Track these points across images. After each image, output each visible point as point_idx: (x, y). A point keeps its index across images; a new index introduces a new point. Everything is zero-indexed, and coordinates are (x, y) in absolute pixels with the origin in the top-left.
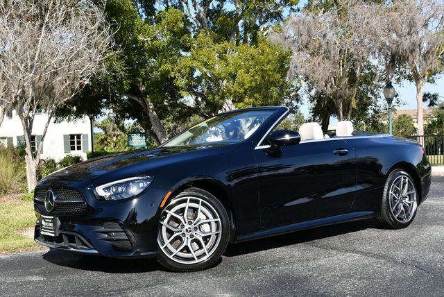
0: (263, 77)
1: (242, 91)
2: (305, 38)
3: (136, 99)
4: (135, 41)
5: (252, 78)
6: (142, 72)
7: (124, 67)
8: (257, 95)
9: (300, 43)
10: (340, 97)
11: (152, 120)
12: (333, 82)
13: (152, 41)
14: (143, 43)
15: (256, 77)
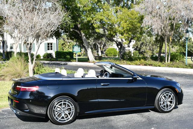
0: (132, 25)
1: (123, 31)
2: (150, 9)
3: (76, 31)
4: (76, 7)
5: (128, 25)
6: (79, 20)
7: (71, 20)
8: (130, 33)
9: (148, 11)
10: (166, 35)
11: (83, 40)
12: (163, 29)
13: (84, 7)
14: (80, 7)
15: (130, 25)
